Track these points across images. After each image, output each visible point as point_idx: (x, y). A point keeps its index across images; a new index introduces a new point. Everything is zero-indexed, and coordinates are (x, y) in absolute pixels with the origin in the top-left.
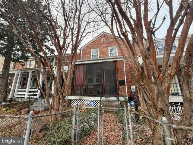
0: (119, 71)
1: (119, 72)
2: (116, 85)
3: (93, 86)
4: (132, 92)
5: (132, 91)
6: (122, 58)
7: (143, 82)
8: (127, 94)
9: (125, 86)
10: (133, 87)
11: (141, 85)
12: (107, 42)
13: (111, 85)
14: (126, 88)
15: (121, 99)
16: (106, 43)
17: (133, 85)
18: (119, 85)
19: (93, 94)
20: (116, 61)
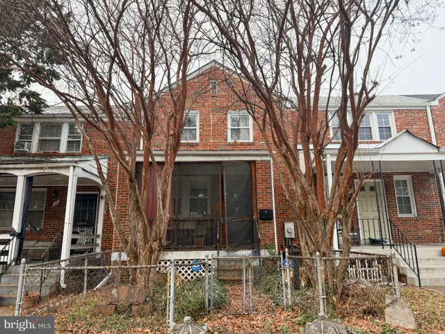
0: (260, 187)
1: (259, 191)
2: (253, 220)
3: (194, 223)
4: (285, 239)
5: (287, 236)
6: (266, 155)
7: (305, 218)
8: (276, 244)
9: (273, 223)
10: (289, 226)
11: (303, 224)
12: (223, 94)
13: (240, 221)
14: (274, 229)
15: (264, 253)
16: (222, 96)
17: (288, 221)
18: (260, 221)
19: (193, 244)
20: (254, 162)
